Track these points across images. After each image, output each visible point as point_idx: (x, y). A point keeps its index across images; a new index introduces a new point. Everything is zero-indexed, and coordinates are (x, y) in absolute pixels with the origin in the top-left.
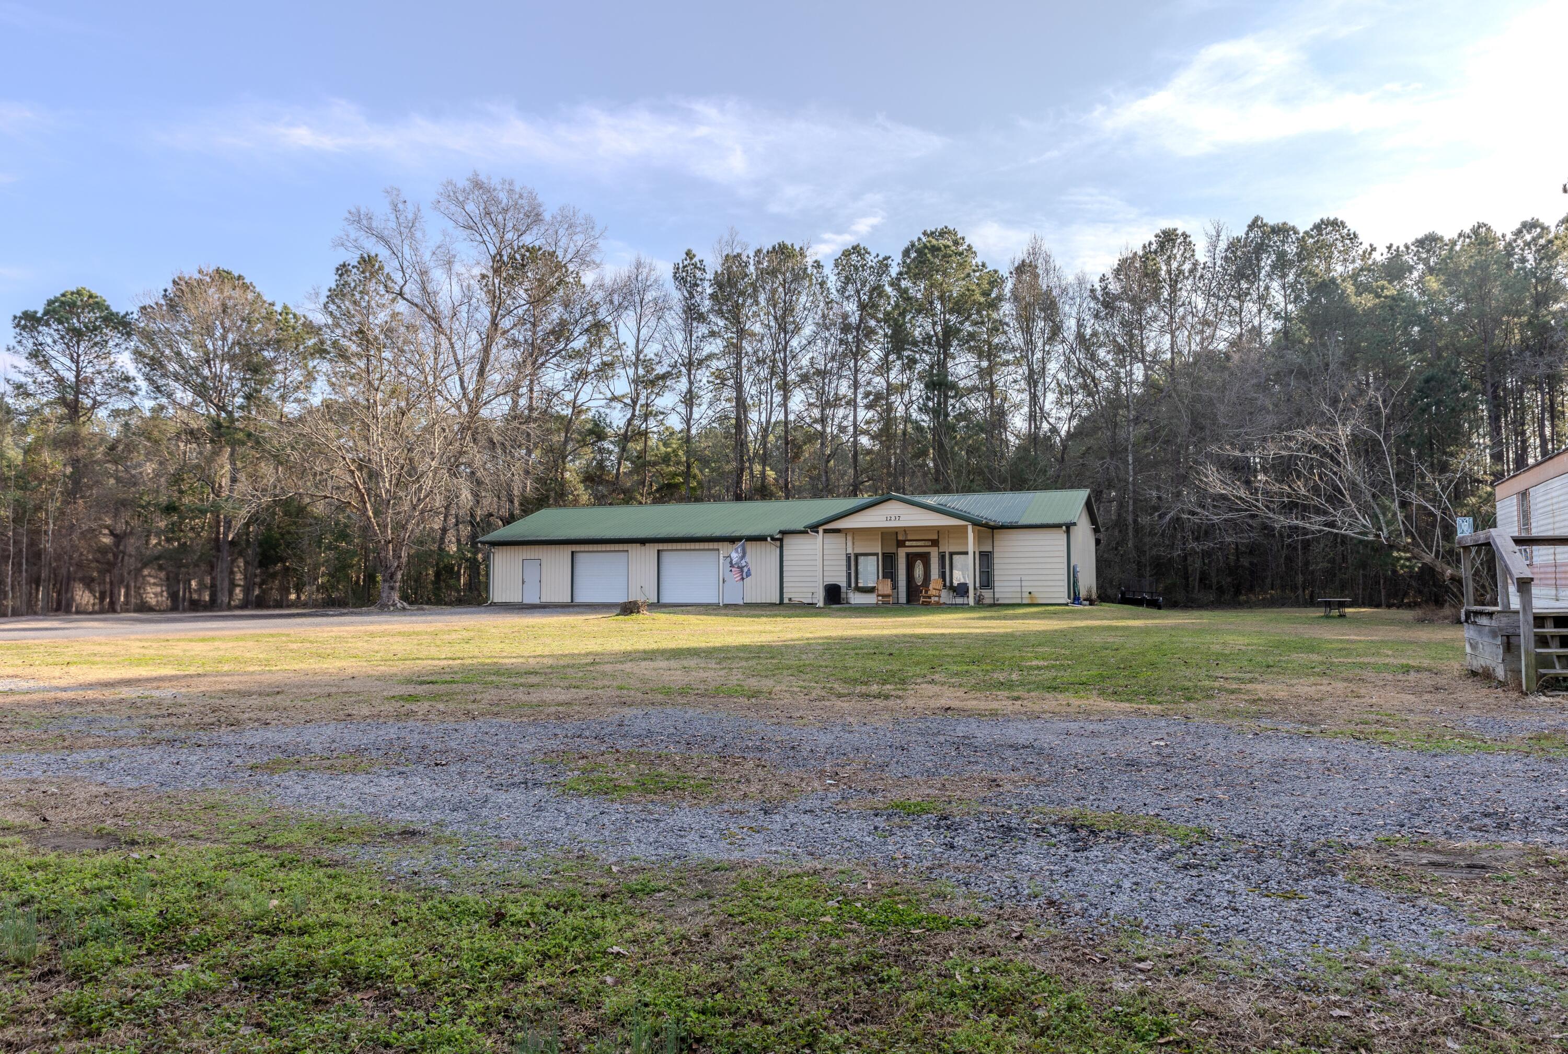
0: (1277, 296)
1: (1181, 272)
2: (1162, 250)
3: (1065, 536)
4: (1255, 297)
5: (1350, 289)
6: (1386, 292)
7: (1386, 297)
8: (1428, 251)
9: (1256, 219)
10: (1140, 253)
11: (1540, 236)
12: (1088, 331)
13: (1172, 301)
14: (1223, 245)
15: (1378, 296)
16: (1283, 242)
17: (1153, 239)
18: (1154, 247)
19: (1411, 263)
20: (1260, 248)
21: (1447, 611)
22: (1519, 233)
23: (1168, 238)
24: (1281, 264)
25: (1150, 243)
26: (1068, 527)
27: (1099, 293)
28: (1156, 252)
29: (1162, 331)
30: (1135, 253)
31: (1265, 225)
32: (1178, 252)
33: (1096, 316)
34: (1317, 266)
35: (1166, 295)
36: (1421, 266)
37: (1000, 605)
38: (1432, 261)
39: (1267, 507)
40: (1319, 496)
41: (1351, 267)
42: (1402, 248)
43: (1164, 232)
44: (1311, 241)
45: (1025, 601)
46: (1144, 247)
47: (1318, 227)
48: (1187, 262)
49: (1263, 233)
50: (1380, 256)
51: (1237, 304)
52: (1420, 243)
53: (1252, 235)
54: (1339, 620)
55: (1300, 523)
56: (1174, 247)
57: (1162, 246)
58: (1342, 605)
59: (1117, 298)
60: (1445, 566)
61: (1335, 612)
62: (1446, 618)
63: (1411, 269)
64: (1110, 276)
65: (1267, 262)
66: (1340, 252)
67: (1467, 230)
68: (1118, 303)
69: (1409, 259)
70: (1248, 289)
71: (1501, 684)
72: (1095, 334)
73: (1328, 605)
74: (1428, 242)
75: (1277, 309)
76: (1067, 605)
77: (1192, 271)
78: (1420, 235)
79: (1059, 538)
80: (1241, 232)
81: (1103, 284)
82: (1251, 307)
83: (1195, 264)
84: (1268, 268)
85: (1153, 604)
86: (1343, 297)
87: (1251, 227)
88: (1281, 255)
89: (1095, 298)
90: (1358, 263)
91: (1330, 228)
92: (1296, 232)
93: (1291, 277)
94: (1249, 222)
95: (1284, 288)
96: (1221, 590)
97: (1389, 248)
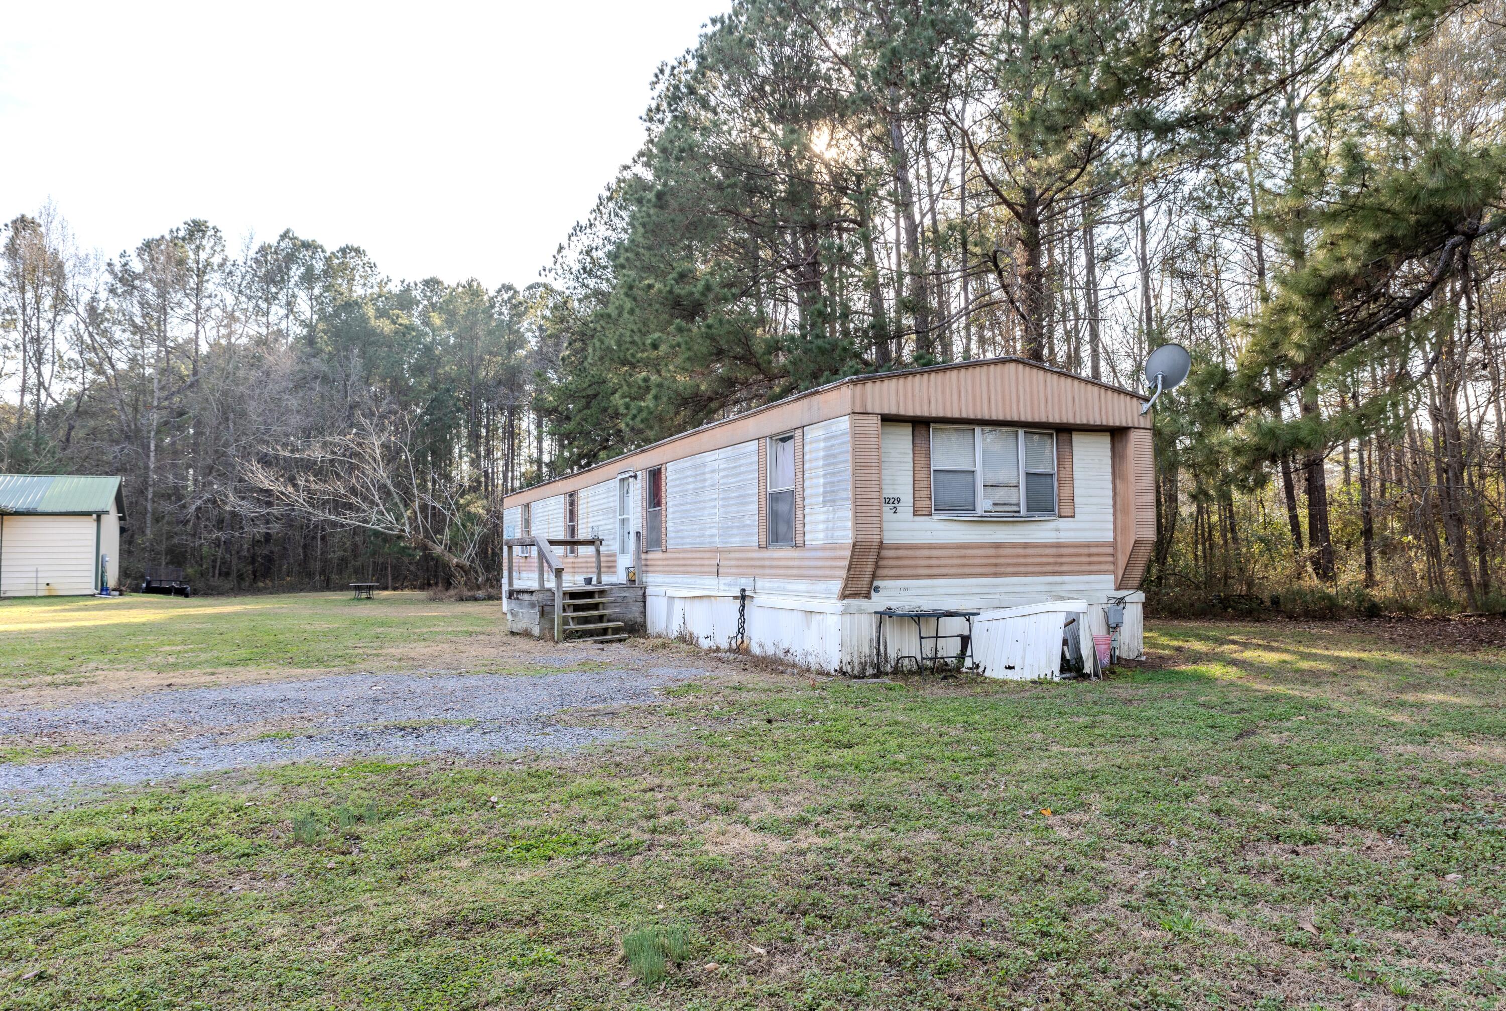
0: (304, 306)
1: (208, 264)
2: (190, 239)
3: (95, 524)
4: (284, 302)
5: (371, 312)
6: (400, 321)
7: (400, 325)
8: (431, 291)
9: (287, 232)
10: (168, 237)
11: (513, 297)
12: (102, 306)
13: (198, 290)
14: (255, 247)
15: (395, 323)
16: (312, 258)
17: (183, 227)
18: (182, 234)
19: (419, 298)
20: (291, 258)
21: (452, 592)
22: (499, 291)
23: (197, 228)
24: (309, 278)
25: (178, 230)
26: (99, 515)
27: (118, 268)
28: (184, 239)
29: (185, 319)
30: (163, 237)
31: (296, 238)
32: (208, 243)
33: (112, 291)
34: (340, 285)
35: (193, 285)
36: (425, 302)
37: (9, 598)
38: (435, 299)
39: (308, 502)
40: (356, 496)
41: (369, 291)
42: (412, 284)
43: (194, 222)
44: (336, 261)
45: (40, 594)
46: (172, 231)
47: (343, 251)
48: (216, 255)
49: (294, 245)
50: (395, 287)
51: (264, 306)
52: (427, 283)
53: (283, 245)
54: (368, 602)
55: (332, 517)
56: (203, 237)
57: (191, 234)
58: (370, 588)
59: (137, 276)
60: (452, 556)
61: (364, 595)
62: (451, 597)
63: (418, 303)
64: (132, 253)
65: (296, 272)
66: (361, 277)
67: (464, 282)
68: (137, 283)
69: (417, 294)
70: (277, 293)
71: (539, 639)
72: (107, 309)
73: (358, 588)
74: (432, 284)
75: (303, 317)
76: (93, 596)
77: (221, 265)
78: (427, 277)
79: (90, 525)
80: (273, 240)
81: (123, 261)
82: (277, 311)
83: (225, 260)
84: (296, 278)
85: (181, 592)
86: (364, 319)
87: (284, 236)
88: (310, 269)
89: (112, 272)
90: (376, 290)
91: (353, 254)
92: (323, 251)
93: (317, 291)
94: (282, 232)
95: (311, 299)
96: (241, 577)
97: (403, 282)
